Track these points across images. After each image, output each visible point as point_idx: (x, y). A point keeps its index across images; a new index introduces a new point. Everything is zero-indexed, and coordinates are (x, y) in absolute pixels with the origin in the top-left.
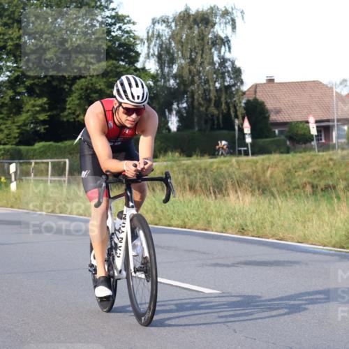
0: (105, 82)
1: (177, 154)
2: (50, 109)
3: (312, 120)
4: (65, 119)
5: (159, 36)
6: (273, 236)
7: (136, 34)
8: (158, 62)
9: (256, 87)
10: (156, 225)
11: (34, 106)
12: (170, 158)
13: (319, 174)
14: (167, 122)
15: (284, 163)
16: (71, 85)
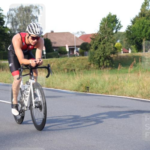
3: (67, 46)
5: (12, 15)
6: (53, 87)
7: (3, 14)
8: (12, 25)
9: (47, 34)
13: (70, 65)
15: (57, 61)
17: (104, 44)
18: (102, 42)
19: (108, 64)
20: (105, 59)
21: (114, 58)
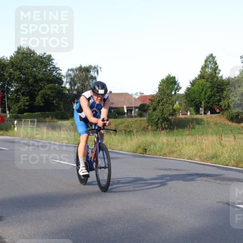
2: (30, 101)
3: (125, 107)
5: (70, 75)
8: (70, 85)
13: (127, 126)
14: (73, 106)
15: (115, 122)
17: (162, 105)
18: (161, 104)
19: (166, 126)
20: (163, 121)
21: (172, 120)
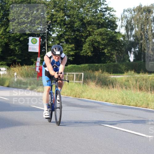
0: (101, 38)
1: (133, 72)
2: (76, 50)
4: (82, 55)
7: (116, 16)
8: (126, 29)
10: (123, 104)
11: (68, 48)
12: (130, 73)
14: (129, 57)
16: (85, 39)
